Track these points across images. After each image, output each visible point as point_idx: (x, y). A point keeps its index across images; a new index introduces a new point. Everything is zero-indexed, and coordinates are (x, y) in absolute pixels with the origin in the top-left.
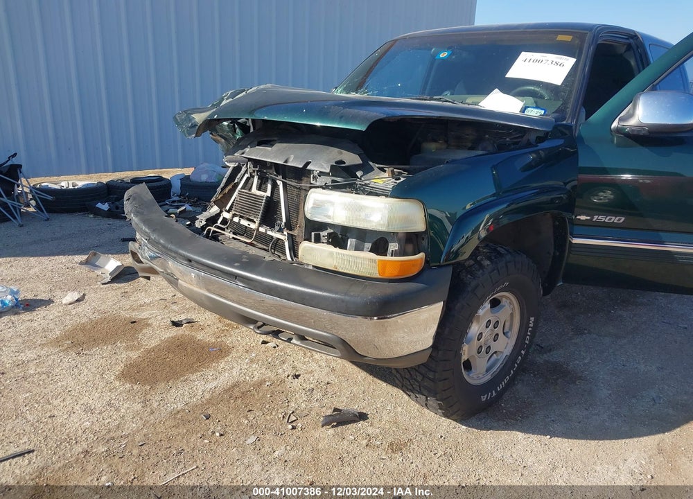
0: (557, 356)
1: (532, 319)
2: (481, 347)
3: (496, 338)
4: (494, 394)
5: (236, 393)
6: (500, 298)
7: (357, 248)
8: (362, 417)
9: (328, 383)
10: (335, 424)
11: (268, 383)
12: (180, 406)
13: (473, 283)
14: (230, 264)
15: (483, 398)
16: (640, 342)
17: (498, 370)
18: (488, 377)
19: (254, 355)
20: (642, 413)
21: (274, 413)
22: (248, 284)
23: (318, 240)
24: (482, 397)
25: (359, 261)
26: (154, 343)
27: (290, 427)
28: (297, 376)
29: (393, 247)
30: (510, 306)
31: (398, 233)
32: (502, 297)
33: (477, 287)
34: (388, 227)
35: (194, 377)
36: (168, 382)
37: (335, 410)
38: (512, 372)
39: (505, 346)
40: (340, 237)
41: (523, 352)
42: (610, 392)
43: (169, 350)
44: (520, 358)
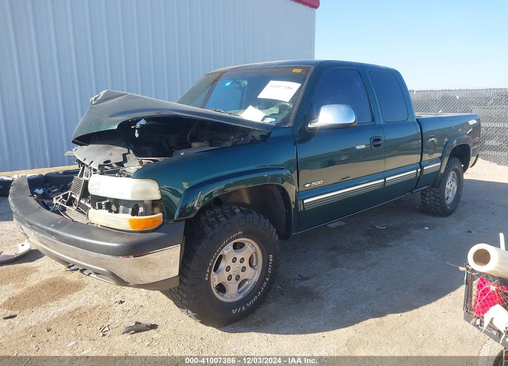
0: (309, 284)
1: (271, 256)
2: (230, 276)
3: (244, 269)
4: (244, 308)
5: (77, 314)
6: (244, 242)
7: (124, 212)
8: (154, 327)
9: (141, 306)
10: (133, 332)
11: (100, 307)
12: (34, 323)
13: (211, 233)
14: (49, 225)
15: (234, 312)
16: (374, 272)
17: (249, 292)
18: (241, 297)
19: (99, 289)
20: (349, 319)
21: (95, 327)
22: (58, 238)
23: (100, 207)
24: (233, 310)
25: (123, 220)
26: (35, 283)
27: (102, 335)
28: (122, 302)
29: (141, 210)
30: (251, 247)
31: (143, 201)
32: (245, 241)
33: (213, 235)
34: (131, 197)
35: (52, 304)
36: (33, 308)
37: (137, 323)
38: (259, 293)
39: (253, 275)
40: (113, 205)
41: (267, 279)
42: (334, 306)
43: (43, 287)
44: (265, 283)
